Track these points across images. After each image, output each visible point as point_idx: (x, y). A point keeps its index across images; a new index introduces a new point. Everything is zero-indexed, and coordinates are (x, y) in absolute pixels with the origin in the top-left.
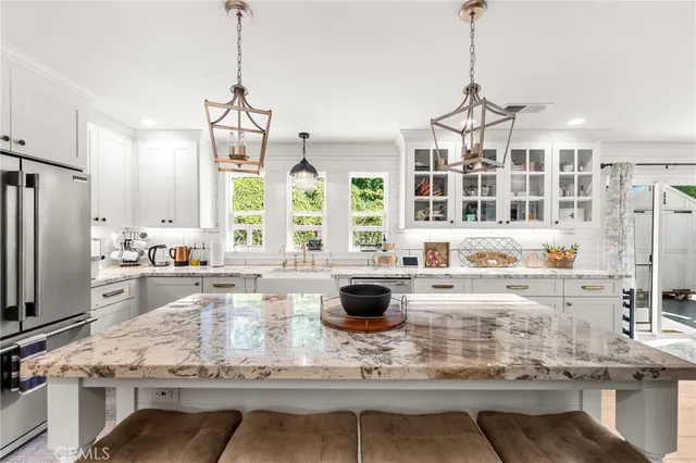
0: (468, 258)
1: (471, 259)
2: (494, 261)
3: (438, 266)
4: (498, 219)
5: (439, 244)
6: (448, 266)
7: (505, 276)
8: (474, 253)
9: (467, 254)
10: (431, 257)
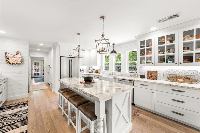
0: (167, 77)
1: (169, 78)
2: (182, 80)
3: (152, 79)
4: (175, 62)
5: (154, 71)
6: (157, 79)
7: (170, 85)
8: (171, 76)
9: (167, 76)
10: (150, 76)
